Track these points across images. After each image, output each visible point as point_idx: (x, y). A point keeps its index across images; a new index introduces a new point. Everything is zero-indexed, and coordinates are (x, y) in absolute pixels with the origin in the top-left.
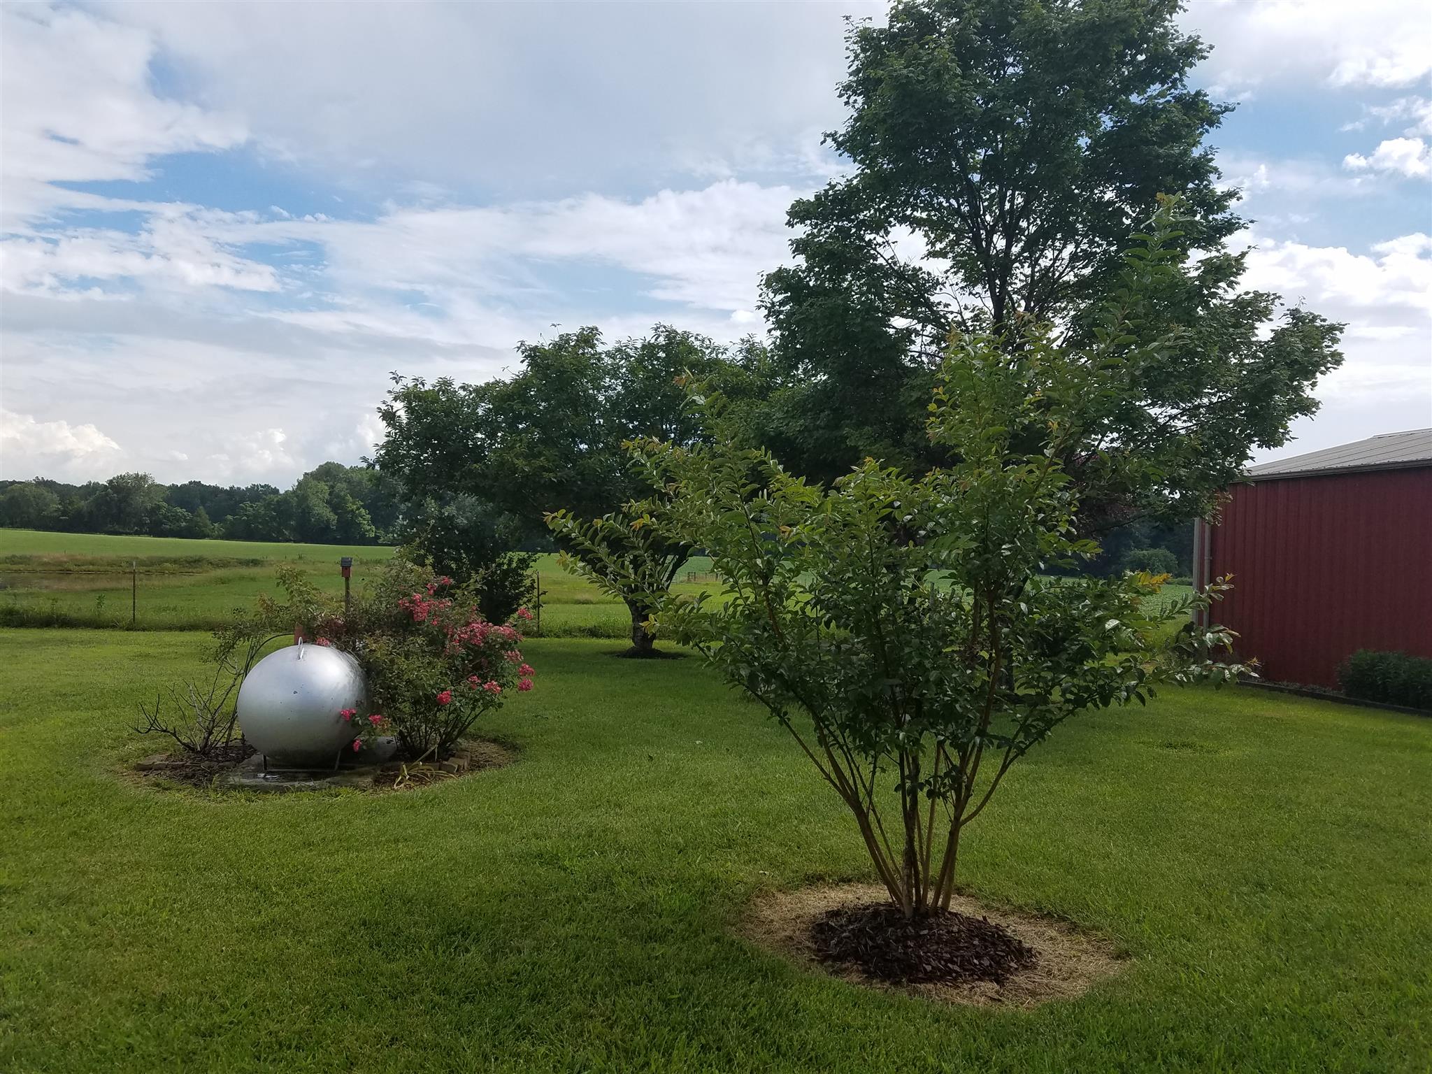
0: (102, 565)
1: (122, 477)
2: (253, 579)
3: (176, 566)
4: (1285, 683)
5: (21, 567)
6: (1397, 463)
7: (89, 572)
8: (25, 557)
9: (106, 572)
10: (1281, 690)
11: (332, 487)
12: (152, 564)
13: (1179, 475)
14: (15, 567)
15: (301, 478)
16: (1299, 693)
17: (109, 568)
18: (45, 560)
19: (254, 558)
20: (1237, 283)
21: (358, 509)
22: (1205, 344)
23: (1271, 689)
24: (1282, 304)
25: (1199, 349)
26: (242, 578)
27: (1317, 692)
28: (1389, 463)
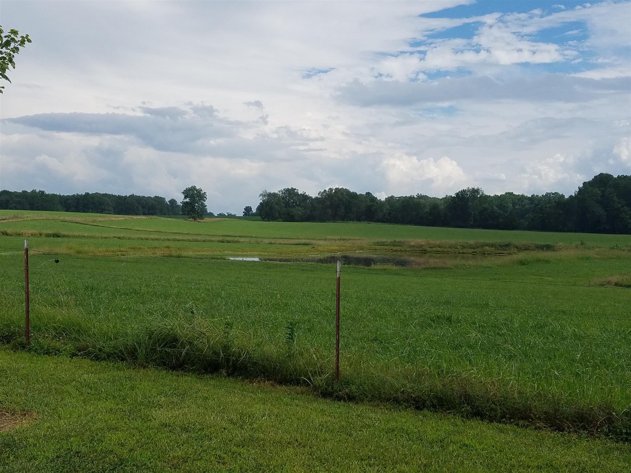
0: (445, 248)
1: (464, 191)
2: (547, 262)
3: (493, 249)
5: (399, 248)
7: (437, 252)
8: (401, 242)
9: (448, 252)
11: (603, 192)
12: (478, 247)
14: (395, 248)
15: (581, 186)
17: (450, 250)
18: (412, 243)
19: (547, 243)
21: (622, 206)
26: (538, 261)
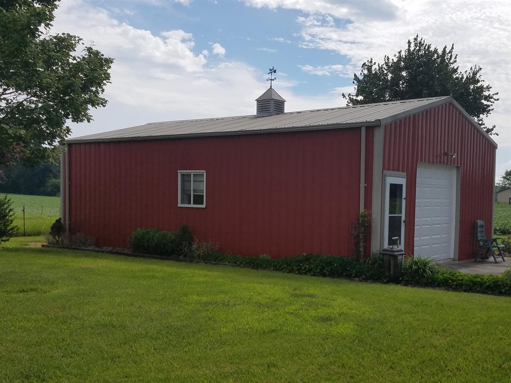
4: (105, 248)
6: (152, 136)
10: (103, 252)
13: (20, 134)
16: (111, 253)
20: (51, 25)
22: (34, 58)
23: (98, 252)
24: (83, 44)
25: (30, 61)
27: (119, 251)
28: (149, 136)
